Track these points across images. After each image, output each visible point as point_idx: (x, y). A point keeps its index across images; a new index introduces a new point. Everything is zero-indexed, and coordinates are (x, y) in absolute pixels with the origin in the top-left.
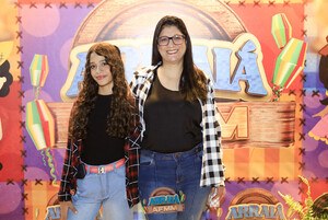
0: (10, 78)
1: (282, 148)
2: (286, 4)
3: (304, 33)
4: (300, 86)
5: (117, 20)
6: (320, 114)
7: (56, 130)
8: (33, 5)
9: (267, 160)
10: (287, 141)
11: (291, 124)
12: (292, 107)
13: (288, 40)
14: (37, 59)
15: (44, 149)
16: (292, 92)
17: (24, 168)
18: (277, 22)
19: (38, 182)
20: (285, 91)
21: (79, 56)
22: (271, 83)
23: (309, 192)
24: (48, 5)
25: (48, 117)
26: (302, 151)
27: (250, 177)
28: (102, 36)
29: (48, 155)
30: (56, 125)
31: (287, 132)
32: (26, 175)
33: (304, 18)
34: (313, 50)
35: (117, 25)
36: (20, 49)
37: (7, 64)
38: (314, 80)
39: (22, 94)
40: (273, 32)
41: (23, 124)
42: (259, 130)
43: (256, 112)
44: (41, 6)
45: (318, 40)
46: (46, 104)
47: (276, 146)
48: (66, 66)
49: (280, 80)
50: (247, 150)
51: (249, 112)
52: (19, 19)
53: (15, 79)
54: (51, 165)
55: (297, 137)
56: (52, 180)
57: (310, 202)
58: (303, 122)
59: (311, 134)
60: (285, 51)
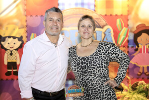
0: (23, 42)
2: (122, 15)
3: (128, 25)
4: (127, 44)
6: (134, 54)
8: (31, 16)
13: (122, 28)
14: (33, 35)
16: (124, 46)
20: (121, 46)
22: (117, 43)
23: (130, 82)
24: (37, 16)
33: (128, 20)
34: (131, 31)
36: (27, 31)
37: (22, 37)
38: (132, 42)
40: (117, 25)
44: (34, 16)
45: (133, 28)
49: (120, 42)
52: (26, 21)
57: (130, 85)
59: (131, 61)
60: (121, 32)
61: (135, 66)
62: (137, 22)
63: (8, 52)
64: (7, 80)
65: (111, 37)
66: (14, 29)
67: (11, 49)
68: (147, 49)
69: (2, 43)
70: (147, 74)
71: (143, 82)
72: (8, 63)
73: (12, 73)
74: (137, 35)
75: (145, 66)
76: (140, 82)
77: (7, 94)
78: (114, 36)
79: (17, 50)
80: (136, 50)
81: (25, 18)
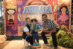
0: (15, 11)
3: (57, 4)
4: (57, 12)
5: (31, 2)
6: (60, 16)
8: (19, 1)
10: (55, 20)
12: (56, 15)
13: (55, 5)
14: (19, 8)
15: (20, 21)
17: (17, 24)
18: (53, 3)
19: (19, 26)
21: (25, 8)
24: (21, 1)
25: (21, 16)
26: (57, 21)
30: (22, 18)
32: (18, 25)
33: (57, 2)
34: (59, 7)
36: (17, 7)
38: (59, 11)
39: (17, 13)
41: (17, 18)
43: (51, 16)
45: (59, 5)
48: (23, 9)
49: (54, 11)
51: (50, 16)
52: (17, 3)
53: (16, 11)
54: (21, 23)
55: (57, 19)
56: (21, 26)
58: (57, 17)
59: (59, 19)
60: (55, 7)
61: (60, 21)
62: (61, 3)
63: (10, 15)
64: (9, 26)
65: (50, 9)
66: (12, 6)
67: (11, 14)
68: (65, 14)
69: (7, 11)
70: (65, 24)
71: (63, 25)
72: (10, 19)
73: (11, 23)
74: (61, 8)
75: (64, 21)
76: (62, 26)
77: (9, 32)
78: (52, 8)
79: (13, 14)
80: (61, 14)
81: (16, 1)
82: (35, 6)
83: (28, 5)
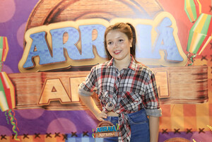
1: (198, 104)
5: (60, 7)
7: (16, 95)
9: (185, 115)
10: (202, 98)
11: (205, 84)
12: (205, 70)
13: (198, 15)
15: (7, 111)
16: (204, 58)
19: (3, 137)
20: (198, 57)
21: (32, 36)
22: (186, 51)
25: (9, 85)
27: (173, 129)
28: (49, 20)
29: (10, 115)
30: (16, 91)
31: (202, 91)
35: (60, 11)
40: (185, 9)
42: (178, 90)
43: (174, 75)
46: (7, 74)
47: (193, 103)
48: (21, 44)
50: (169, 107)
51: (169, 75)
54: (13, 123)
56: (14, 135)
82: (86, 27)
83: (46, 22)
